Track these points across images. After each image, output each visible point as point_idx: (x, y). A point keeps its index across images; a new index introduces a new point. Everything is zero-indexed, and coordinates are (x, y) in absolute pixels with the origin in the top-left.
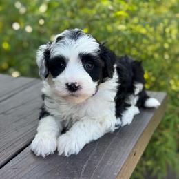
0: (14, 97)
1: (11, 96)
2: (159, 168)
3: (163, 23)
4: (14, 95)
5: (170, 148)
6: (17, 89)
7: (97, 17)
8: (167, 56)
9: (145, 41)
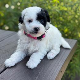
0: (4, 41)
1: (2, 40)
2: (72, 74)
3: (75, 5)
4: (4, 40)
5: (77, 65)
6: (5, 37)
7: (44, 2)
8: (77, 21)
9: (66, 14)
